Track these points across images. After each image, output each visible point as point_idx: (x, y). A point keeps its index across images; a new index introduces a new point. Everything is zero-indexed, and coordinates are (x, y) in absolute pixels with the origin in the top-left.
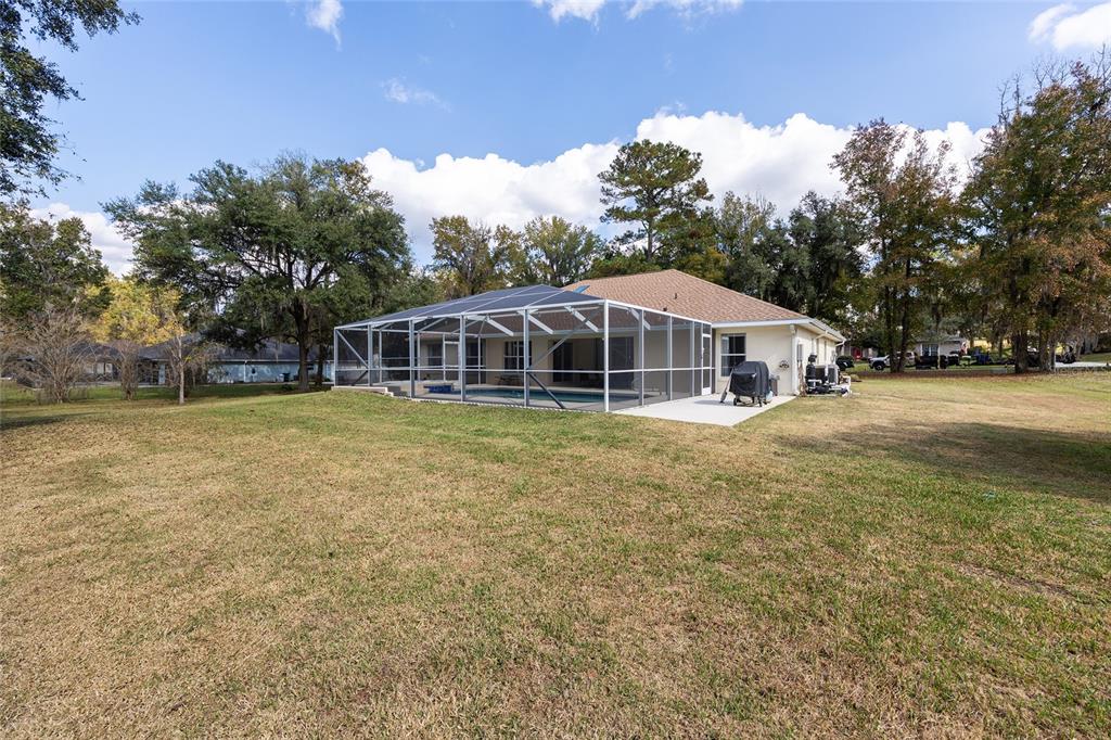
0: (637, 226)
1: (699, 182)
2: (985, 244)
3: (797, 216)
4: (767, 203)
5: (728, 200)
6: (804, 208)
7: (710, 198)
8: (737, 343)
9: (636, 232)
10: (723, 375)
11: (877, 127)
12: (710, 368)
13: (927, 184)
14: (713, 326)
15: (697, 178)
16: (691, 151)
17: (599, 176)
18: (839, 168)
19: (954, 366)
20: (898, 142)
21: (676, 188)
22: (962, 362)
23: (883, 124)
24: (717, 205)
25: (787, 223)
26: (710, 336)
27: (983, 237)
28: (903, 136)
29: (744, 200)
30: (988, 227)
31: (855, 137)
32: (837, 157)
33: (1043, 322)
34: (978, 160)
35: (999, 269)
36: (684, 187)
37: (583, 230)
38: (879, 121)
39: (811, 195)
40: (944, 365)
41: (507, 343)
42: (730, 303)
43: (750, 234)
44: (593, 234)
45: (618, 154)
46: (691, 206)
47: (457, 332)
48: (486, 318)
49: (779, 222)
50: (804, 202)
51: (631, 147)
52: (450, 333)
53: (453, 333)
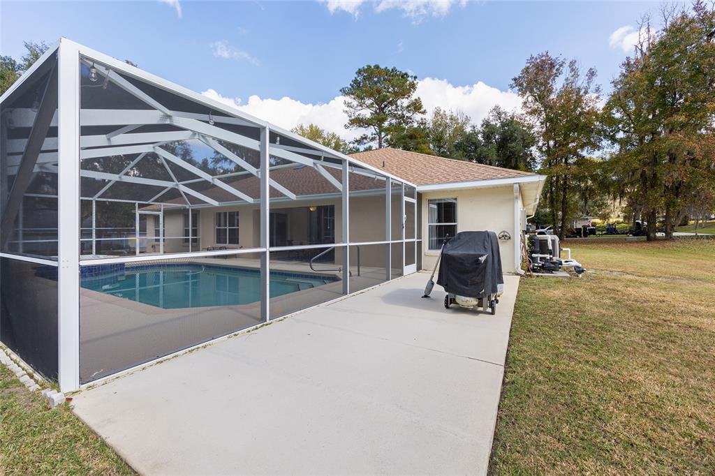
0: (370, 131)
1: (416, 100)
2: (623, 143)
3: (487, 124)
4: (464, 117)
5: (437, 113)
6: (491, 118)
7: (424, 112)
8: (447, 210)
9: (370, 136)
10: (431, 248)
11: (544, 58)
12: (415, 240)
13: (579, 101)
14: (419, 189)
15: (414, 96)
16: (410, 74)
17: (341, 91)
18: (517, 88)
19: (592, 235)
20: (558, 70)
21: (399, 102)
22: (597, 233)
23: (547, 56)
24: (429, 118)
25: (479, 128)
26: (414, 201)
27: (621, 139)
28: (561, 65)
29: (448, 113)
30: (624, 132)
31: (529, 65)
32: (515, 79)
33: (671, 202)
34: (615, 83)
35: (640, 161)
36: (405, 102)
37: (334, 136)
38: (545, 54)
39: (496, 108)
40: (585, 235)
42: (439, 167)
43: (452, 138)
44: (341, 138)
45: (356, 76)
46: (411, 119)
47: (155, 201)
48: (177, 185)
49: (474, 128)
50: (491, 114)
51: (365, 71)
52: (147, 203)
53: (150, 202)
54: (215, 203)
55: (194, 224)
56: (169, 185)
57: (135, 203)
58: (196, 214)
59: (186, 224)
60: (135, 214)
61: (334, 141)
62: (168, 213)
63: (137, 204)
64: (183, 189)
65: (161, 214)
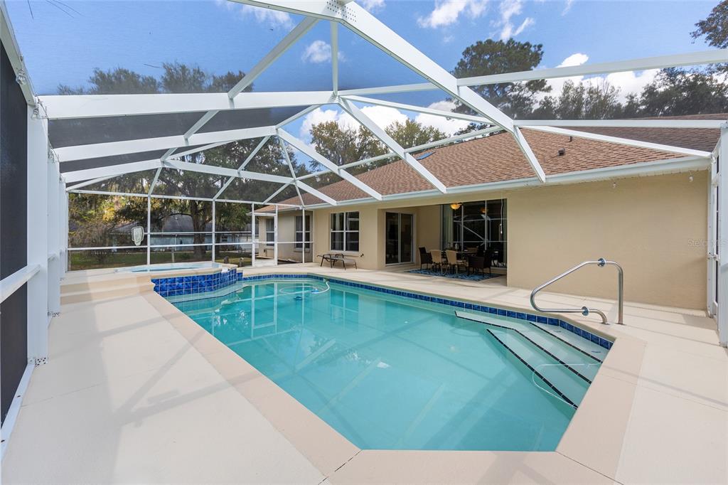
3: (650, 92)
4: (610, 88)
5: (568, 88)
6: (658, 83)
7: (549, 89)
16: (533, 43)
25: (639, 98)
37: (431, 129)
41: (334, 215)
44: (440, 131)
45: (462, 57)
46: (529, 100)
47: (271, 201)
48: (295, 181)
49: (632, 97)
50: (658, 77)
51: (474, 48)
52: (263, 203)
53: (265, 203)
54: (333, 202)
55: (308, 228)
56: (287, 181)
57: (251, 204)
58: (309, 215)
59: (298, 227)
60: (251, 217)
61: (432, 135)
62: (283, 215)
63: (253, 206)
64: (300, 185)
65: (276, 216)
